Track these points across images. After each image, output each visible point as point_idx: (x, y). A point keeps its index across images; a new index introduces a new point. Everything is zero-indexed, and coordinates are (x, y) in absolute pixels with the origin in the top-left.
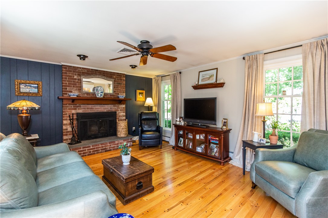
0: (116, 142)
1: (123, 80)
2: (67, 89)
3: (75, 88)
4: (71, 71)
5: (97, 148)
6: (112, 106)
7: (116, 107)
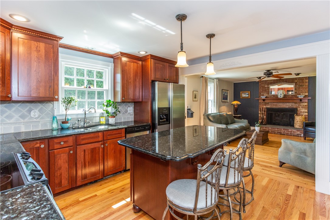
0: (290, 130)
1: (306, 82)
2: (261, 94)
3: (266, 93)
4: (264, 83)
5: (274, 130)
6: (293, 104)
7: (297, 105)
